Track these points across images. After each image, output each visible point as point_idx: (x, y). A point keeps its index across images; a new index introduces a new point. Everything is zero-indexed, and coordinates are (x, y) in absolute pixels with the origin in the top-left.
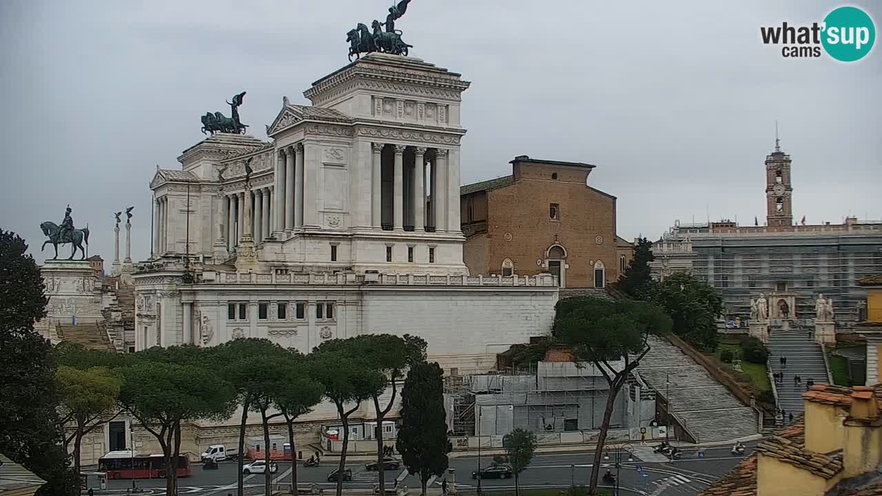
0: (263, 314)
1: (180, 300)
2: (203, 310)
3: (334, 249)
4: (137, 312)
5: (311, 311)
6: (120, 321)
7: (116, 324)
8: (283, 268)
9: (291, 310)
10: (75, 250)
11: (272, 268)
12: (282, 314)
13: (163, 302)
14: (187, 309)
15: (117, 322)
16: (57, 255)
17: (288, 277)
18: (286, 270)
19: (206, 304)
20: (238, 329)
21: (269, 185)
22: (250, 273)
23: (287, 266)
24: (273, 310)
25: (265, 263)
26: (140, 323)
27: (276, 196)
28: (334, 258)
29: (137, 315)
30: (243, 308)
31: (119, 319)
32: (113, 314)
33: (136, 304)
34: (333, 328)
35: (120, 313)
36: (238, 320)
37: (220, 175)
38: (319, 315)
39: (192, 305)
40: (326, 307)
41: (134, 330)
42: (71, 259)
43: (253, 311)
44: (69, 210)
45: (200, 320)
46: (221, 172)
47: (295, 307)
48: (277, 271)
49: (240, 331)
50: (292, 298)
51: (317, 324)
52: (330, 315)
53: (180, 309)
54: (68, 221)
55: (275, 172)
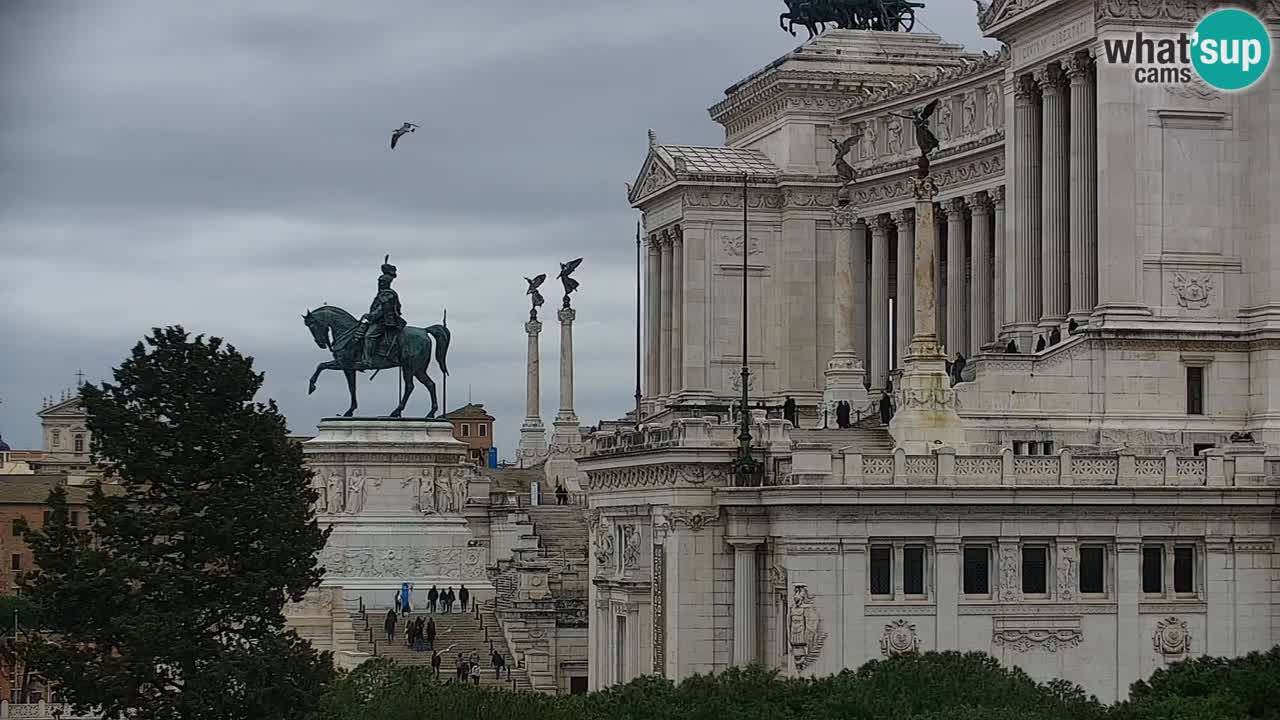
0: (976, 578)
1: (725, 536)
2: (796, 569)
3: (1195, 377)
4: (594, 570)
5: (1126, 569)
6: (544, 601)
7: (532, 608)
8: (1038, 438)
9: (1064, 565)
10: (409, 389)
11: (1003, 438)
12: (1034, 577)
13: (673, 543)
14: (743, 563)
15: (536, 602)
16: (354, 404)
17: (1052, 465)
18: (1048, 446)
19: (806, 548)
20: (900, 624)
21: (990, 185)
22: (936, 454)
23: (1048, 432)
24: (1007, 566)
25: (979, 423)
26: (604, 606)
27: (1012, 219)
28: (1195, 405)
29: (595, 582)
30: (916, 556)
31: (541, 593)
32: (525, 578)
33: (592, 549)
34: (1193, 623)
35: (545, 577)
36: (900, 597)
37: (840, 157)
38: (1151, 583)
39: (762, 552)
40: (1171, 559)
41: (585, 625)
42: (396, 415)
43: (946, 570)
44: (389, 272)
45: (785, 598)
46: (843, 149)
47: (1078, 559)
48: (1017, 446)
49: (904, 630)
50: (1067, 529)
51: (1144, 610)
52: (1184, 582)
53: (724, 562)
54: (387, 305)
55: (1009, 143)
